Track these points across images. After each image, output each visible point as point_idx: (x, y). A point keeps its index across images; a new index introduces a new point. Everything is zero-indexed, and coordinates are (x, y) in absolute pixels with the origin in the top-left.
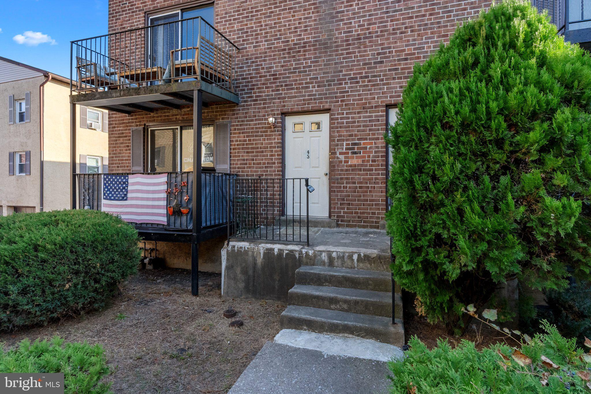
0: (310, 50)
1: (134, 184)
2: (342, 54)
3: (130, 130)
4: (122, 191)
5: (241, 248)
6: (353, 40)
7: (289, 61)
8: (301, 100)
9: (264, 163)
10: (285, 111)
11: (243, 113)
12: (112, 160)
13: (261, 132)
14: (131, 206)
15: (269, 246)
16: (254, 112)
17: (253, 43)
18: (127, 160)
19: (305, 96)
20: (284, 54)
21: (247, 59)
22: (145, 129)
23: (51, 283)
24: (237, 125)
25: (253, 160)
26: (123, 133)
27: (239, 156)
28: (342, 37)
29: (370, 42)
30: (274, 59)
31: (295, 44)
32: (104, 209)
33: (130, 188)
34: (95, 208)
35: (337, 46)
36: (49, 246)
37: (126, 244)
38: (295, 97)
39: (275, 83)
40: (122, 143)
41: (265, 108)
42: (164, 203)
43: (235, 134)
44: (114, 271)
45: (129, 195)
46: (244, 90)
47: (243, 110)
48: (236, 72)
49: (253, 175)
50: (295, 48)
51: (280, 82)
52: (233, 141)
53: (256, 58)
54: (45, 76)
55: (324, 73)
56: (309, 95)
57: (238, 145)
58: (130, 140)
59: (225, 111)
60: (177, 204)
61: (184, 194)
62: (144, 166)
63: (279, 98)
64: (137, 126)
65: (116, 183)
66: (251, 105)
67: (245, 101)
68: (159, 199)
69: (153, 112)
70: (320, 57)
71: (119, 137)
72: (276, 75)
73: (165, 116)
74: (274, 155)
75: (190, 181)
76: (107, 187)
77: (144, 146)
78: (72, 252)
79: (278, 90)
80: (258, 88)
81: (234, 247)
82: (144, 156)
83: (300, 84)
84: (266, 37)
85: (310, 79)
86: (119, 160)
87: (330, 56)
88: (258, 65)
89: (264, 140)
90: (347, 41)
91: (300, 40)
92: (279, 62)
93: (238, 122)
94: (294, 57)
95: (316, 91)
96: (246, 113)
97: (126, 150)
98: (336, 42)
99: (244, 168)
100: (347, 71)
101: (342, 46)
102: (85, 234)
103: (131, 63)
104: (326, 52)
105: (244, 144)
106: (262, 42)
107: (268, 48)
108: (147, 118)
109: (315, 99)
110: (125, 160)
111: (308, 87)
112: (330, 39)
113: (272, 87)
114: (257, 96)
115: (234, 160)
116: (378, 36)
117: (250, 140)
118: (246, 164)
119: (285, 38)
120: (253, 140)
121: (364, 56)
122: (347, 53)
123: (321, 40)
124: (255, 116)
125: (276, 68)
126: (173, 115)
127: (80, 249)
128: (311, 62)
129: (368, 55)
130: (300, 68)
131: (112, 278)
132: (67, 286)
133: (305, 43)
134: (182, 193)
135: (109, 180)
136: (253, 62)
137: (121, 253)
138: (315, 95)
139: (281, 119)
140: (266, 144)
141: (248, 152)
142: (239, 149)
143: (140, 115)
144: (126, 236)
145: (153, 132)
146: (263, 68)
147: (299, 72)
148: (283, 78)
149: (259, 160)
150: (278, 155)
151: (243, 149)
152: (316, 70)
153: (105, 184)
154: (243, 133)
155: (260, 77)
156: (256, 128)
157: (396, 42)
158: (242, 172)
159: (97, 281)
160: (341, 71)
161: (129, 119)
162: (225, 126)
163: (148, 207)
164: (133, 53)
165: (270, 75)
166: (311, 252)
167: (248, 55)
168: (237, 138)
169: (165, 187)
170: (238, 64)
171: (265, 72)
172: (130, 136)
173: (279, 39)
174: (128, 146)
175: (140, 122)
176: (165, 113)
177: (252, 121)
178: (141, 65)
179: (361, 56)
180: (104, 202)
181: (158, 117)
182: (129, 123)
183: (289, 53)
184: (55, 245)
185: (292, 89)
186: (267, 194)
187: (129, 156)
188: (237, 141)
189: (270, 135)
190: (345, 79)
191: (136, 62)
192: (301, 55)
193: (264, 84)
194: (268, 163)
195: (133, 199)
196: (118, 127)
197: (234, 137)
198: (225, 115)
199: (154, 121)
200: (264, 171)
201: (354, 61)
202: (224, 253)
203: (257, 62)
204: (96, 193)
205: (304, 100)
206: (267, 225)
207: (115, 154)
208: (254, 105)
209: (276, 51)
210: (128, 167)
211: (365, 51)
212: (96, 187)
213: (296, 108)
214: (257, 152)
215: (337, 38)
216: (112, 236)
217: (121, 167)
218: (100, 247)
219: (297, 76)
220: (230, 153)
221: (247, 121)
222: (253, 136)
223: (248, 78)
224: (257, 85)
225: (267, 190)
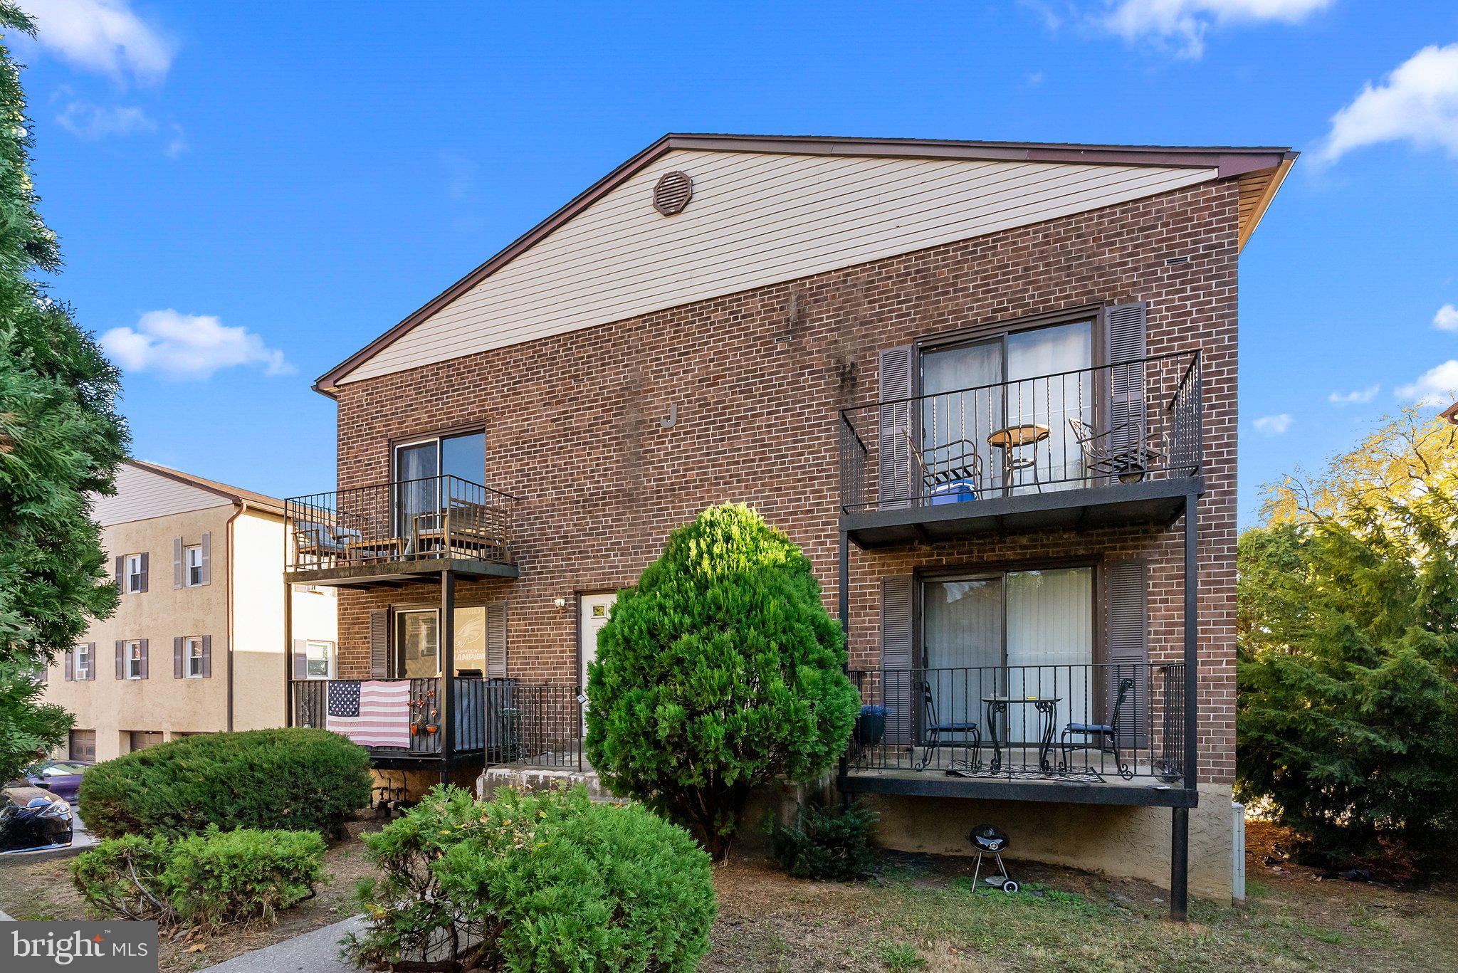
0: (611, 504)
1: (367, 694)
2: (652, 510)
3: (368, 613)
4: (351, 703)
5: (500, 775)
6: (665, 491)
7: (584, 518)
8: (599, 574)
9: (552, 663)
10: (579, 589)
11: (524, 591)
12: (343, 658)
13: (548, 618)
14: (365, 724)
15: (534, 773)
16: (538, 590)
17: (536, 491)
18: (365, 658)
19: (604, 568)
20: (577, 508)
21: (528, 514)
22: (390, 613)
23: (268, 806)
24: (516, 608)
25: (537, 658)
26: (358, 618)
27: (519, 653)
28: (652, 487)
29: (687, 494)
30: (565, 515)
31: (591, 494)
32: (329, 728)
33: (362, 700)
34: (318, 727)
35: (645, 499)
36: (265, 766)
37: (353, 768)
38: (593, 569)
39: (565, 548)
40: (357, 633)
41: (552, 584)
42: (407, 719)
43: (513, 620)
44: (339, 799)
45: (361, 709)
46: (525, 558)
47: (524, 586)
48: (514, 532)
49: (538, 680)
50: (592, 500)
51: (572, 548)
52: (510, 631)
53: (541, 512)
54: (236, 505)
55: (629, 536)
56: (610, 567)
57: (517, 636)
58: (368, 628)
59: (499, 588)
60: (421, 721)
61: (432, 707)
62: (389, 667)
63: (571, 571)
64: (378, 607)
65: (343, 692)
66: (534, 580)
67: (527, 574)
68: (399, 714)
69: (401, 587)
70: (624, 514)
71: (354, 624)
72: (567, 537)
73: (418, 593)
74: (565, 652)
75: (438, 690)
76: (332, 699)
77: (389, 637)
78: (290, 773)
79: (570, 559)
80: (544, 556)
81: (492, 774)
82: (388, 652)
83: (598, 551)
84: (554, 482)
85: (612, 544)
86: (353, 658)
87: (637, 512)
88: (543, 523)
89: (552, 629)
90: (659, 491)
91: (597, 488)
92: (571, 520)
93: (518, 603)
94: (590, 512)
95: (619, 561)
96: (528, 591)
97: (364, 643)
98: (644, 493)
99: (526, 670)
100: (658, 534)
101: (652, 498)
102: (307, 755)
103: (370, 514)
104: (631, 507)
105: (525, 636)
106: (548, 489)
107: (557, 499)
108: (392, 595)
109: (617, 573)
110: (363, 658)
111: (609, 556)
112: (637, 489)
113: (562, 555)
114: (542, 567)
115: (513, 658)
116: (696, 487)
117: (533, 630)
118: (528, 664)
119: (578, 485)
120: (538, 630)
121: (679, 513)
122: (659, 510)
123: (624, 490)
124: (540, 596)
125: (567, 527)
126: (429, 593)
127: (299, 770)
128: (613, 521)
129: (684, 513)
130: (597, 528)
131: (337, 807)
132: (286, 811)
133: (604, 493)
134: (427, 705)
135: (335, 688)
136: (536, 518)
137: (347, 779)
138: (617, 567)
139: (576, 599)
140: (554, 635)
141: (530, 647)
142: (519, 642)
143: (382, 591)
144: (354, 759)
145: (401, 616)
146: (550, 528)
147: (598, 534)
148: (577, 542)
149: (546, 658)
150: (570, 651)
151: (524, 642)
152: (619, 532)
153: (330, 695)
154: (524, 619)
155: (547, 539)
156: (542, 613)
157: (718, 496)
158: (524, 675)
159: (319, 809)
160: (651, 534)
161: (367, 598)
162: (500, 609)
163: (385, 724)
164: (373, 499)
165: (559, 538)
166: (580, 779)
167: (530, 508)
168: (516, 626)
169: (407, 698)
170: (518, 521)
171: (552, 533)
172: (368, 623)
173: (571, 486)
174: (366, 638)
175: (383, 601)
176: (417, 588)
177: (536, 602)
178: (384, 517)
179: (675, 514)
180: (329, 718)
181: (408, 595)
182: (367, 602)
183: (584, 507)
184: (273, 764)
185: (589, 557)
186: (556, 707)
187: (367, 653)
188: (516, 631)
189: (560, 623)
190: (655, 546)
191: (377, 513)
192: (600, 511)
193: (551, 550)
194: (557, 663)
195: (366, 714)
196: (351, 609)
197: (512, 625)
198: (500, 593)
199: (402, 600)
200: (553, 674)
201: (666, 521)
202: (479, 782)
203: (541, 518)
204: (318, 706)
205: (603, 573)
206: (556, 751)
207: (347, 649)
208: (539, 579)
209: (566, 503)
210: (365, 668)
211: (681, 507)
212: (319, 699)
213: (593, 585)
214: (543, 647)
215: (645, 488)
216: (336, 757)
217: (356, 668)
218: (322, 769)
219: (594, 540)
220: (507, 648)
221: (530, 602)
222: (537, 624)
223: (529, 541)
224: (543, 551)
225: (555, 702)
